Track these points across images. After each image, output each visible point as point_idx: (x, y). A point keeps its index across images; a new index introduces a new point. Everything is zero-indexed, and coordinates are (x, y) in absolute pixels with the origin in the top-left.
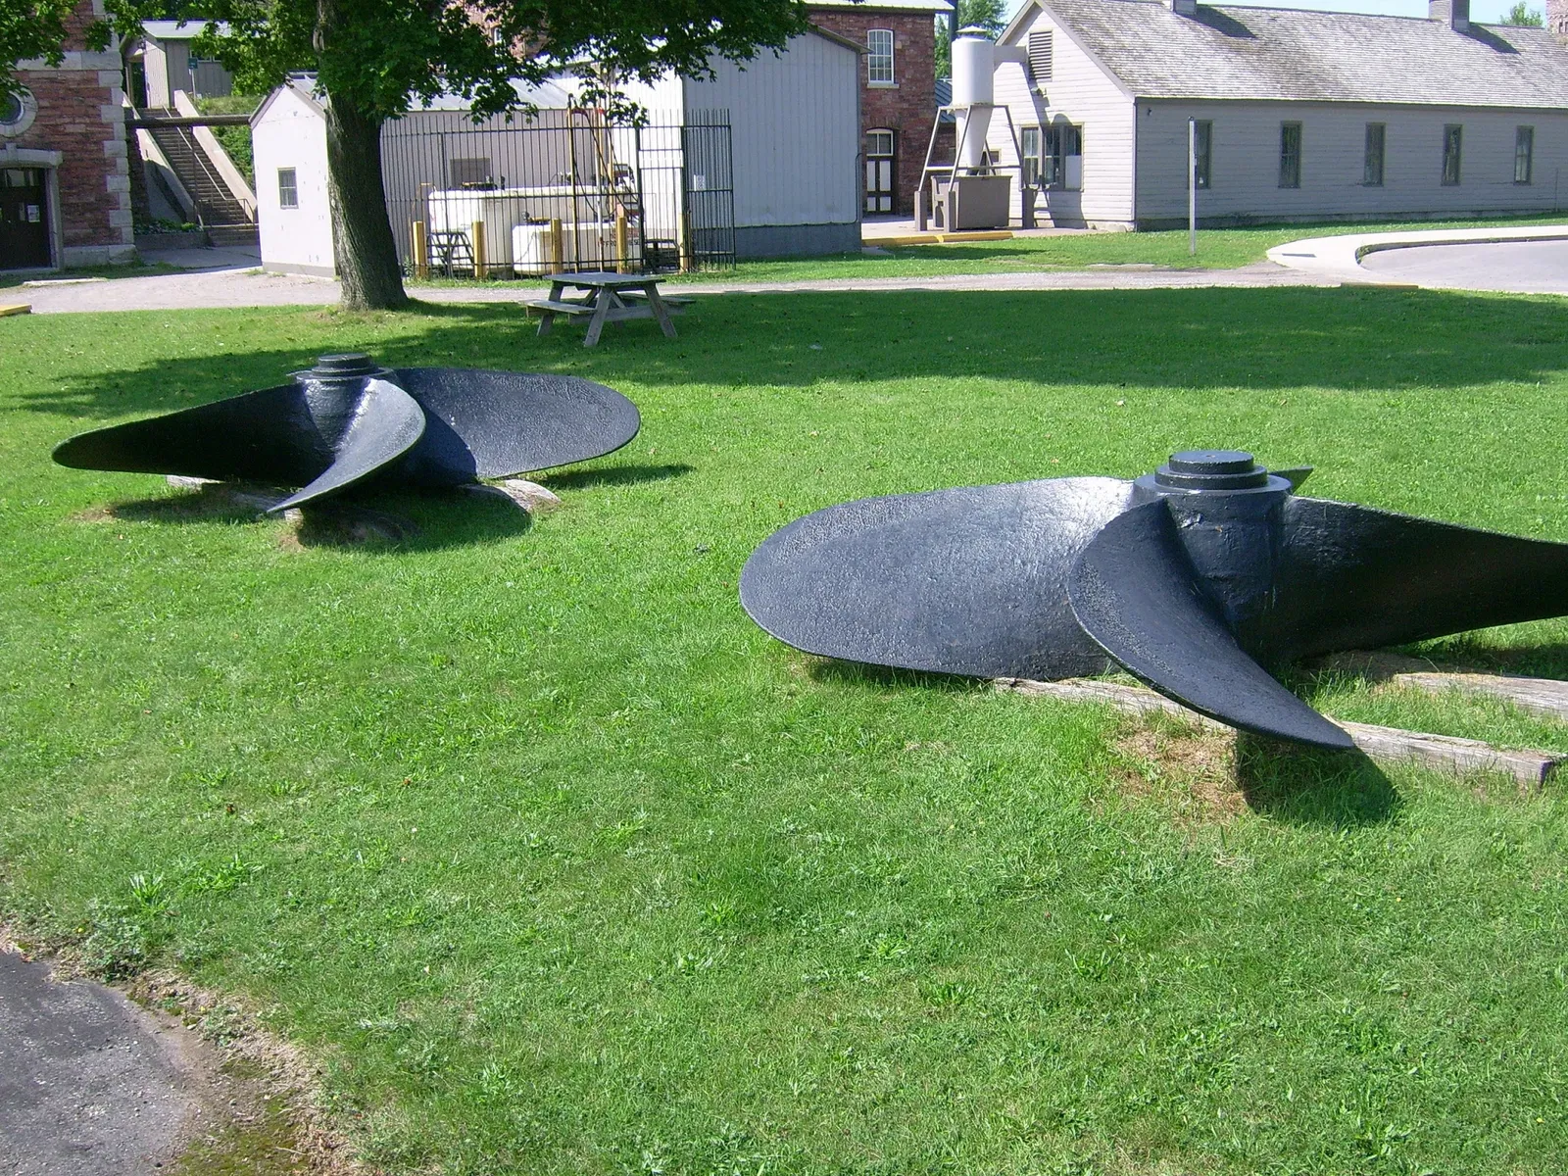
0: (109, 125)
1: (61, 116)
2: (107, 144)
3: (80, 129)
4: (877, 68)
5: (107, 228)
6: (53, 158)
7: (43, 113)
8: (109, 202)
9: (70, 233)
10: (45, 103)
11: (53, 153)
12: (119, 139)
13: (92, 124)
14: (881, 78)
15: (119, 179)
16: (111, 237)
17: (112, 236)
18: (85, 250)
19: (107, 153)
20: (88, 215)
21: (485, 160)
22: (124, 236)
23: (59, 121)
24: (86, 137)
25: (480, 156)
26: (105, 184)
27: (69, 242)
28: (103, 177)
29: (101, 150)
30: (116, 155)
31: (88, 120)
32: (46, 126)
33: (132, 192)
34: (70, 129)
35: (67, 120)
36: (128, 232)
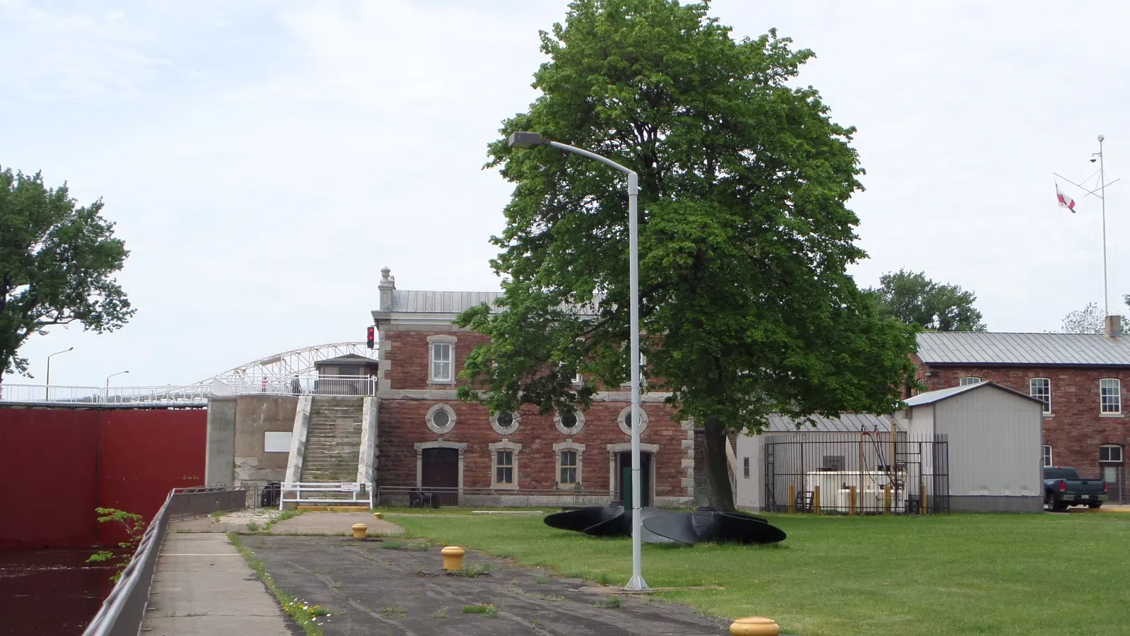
0: (686, 431)
1: (660, 426)
2: (684, 442)
3: (670, 433)
4: (1107, 404)
5: (679, 487)
6: (654, 448)
7: (651, 424)
8: (682, 473)
9: (660, 488)
10: (653, 419)
11: (655, 446)
12: (690, 439)
13: (676, 431)
14: (1111, 410)
15: (688, 461)
16: (681, 492)
18: (666, 498)
19: (683, 447)
20: (670, 480)
21: (841, 457)
22: (689, 493)
23: (659, 428)
24: (672, 439)
25: (839, 455)
26: (681, 463)
27: (656, 494)
28: (680, 459)
29: (680, 445)
30: (688, 448)
31: (674, 429)
32: (652, 431)
33: (695, 469)
34: (665, 433)
35: (664, 428)
36: (691, 490)
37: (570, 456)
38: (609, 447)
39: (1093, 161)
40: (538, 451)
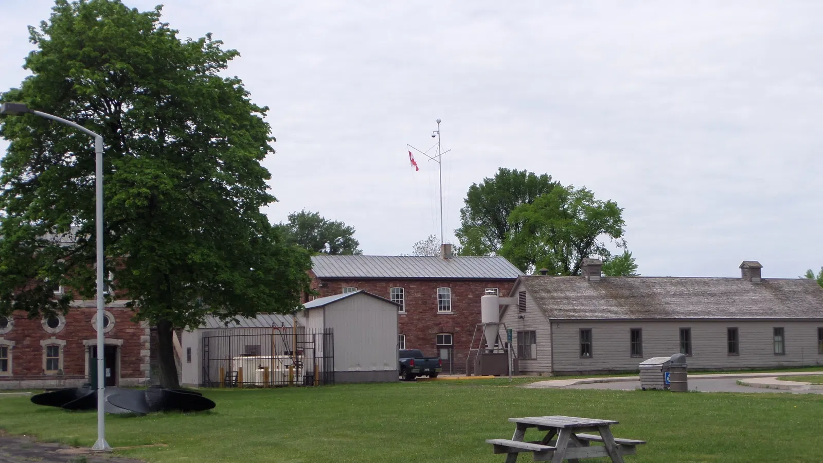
0: (143, 329)
2: (142, 337)
3: (131, 331)
4: (442, 305)
5: (139, 370)
6: (119, 342)
7: (117, 324)
8: (140, 360)
9: (125, 372)
10: (118, 320)
11: (120, 340)
12: (147, 335)
13: (136, 329)
14: (444, 309)
15: (145, 351)
17: (141, 374)
18: (129, 379)
19: (142, 341)
20: (132, 365)
21: (258, 346)
22: (146, 375)
23: (123, 327)
24: (134, 335)
25: (256, 344)
26: (139, 353)
27: (123, 376)
28: (139, 350)
29: (139, 339)
30: (146, 341)
31: (134, 327)
32: (118, 329)
33: (151, 357)
34: (128, 331)
35: (127, 327)
36: (147, 372)
37: (53, 349)
38: (85, 342)
39: (434, 136)
40: (28, 346)
